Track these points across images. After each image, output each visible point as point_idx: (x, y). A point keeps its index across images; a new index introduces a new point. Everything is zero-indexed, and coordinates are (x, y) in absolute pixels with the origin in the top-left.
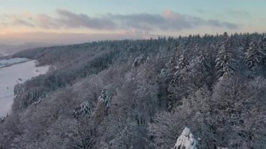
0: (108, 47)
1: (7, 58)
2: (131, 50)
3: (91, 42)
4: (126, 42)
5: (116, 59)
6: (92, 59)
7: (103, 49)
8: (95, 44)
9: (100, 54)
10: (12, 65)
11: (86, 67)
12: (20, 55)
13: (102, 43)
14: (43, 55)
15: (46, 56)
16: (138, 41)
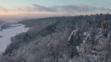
0: (55, 20)
1: (15, 24)
2: (66, 21)
3: (48, 17)
4: (64, 17)
5: (58, 26)
6: (47, 25)
7: (53, 21)
8: (50, 18)
9: (51, 23)
10: (16, 27)
11: (43, 30)
12: (20, 23)
13: (53, 18)
14: (28, 23)
15: (29, 23)
16: (70, 17)
